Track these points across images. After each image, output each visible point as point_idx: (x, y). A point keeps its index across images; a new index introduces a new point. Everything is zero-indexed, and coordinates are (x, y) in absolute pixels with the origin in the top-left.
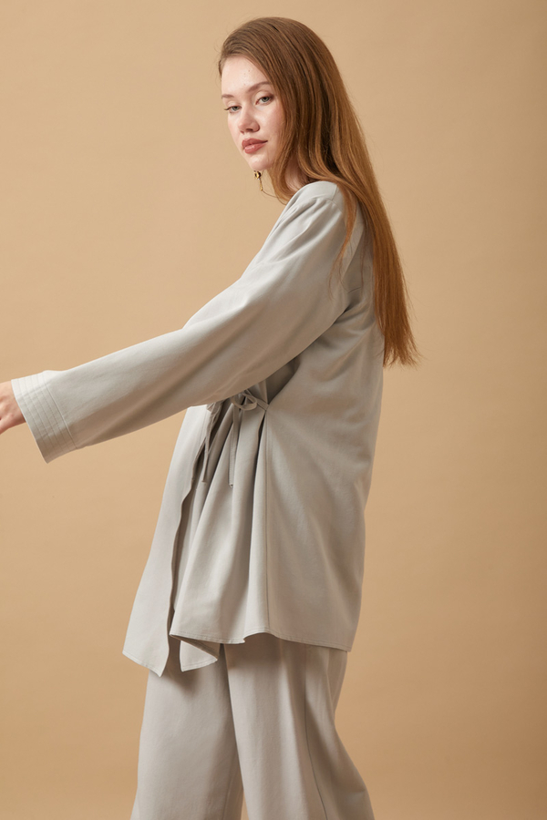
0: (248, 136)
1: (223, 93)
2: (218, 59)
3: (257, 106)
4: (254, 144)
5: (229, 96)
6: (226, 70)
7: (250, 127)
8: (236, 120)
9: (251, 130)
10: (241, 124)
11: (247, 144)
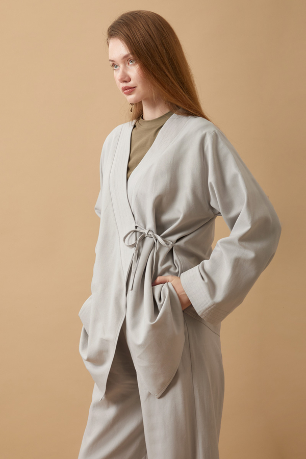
0: (125, 85)
1: (110, 58)
2: (106, 38)
3: (129, 66)
4: (128, 89)
5: (113, 61)
6: (110, 44)
7: (126, 79)
8: (118, 75)
9: (125, 82)
10: (120, 78)
11: (125, 89)
